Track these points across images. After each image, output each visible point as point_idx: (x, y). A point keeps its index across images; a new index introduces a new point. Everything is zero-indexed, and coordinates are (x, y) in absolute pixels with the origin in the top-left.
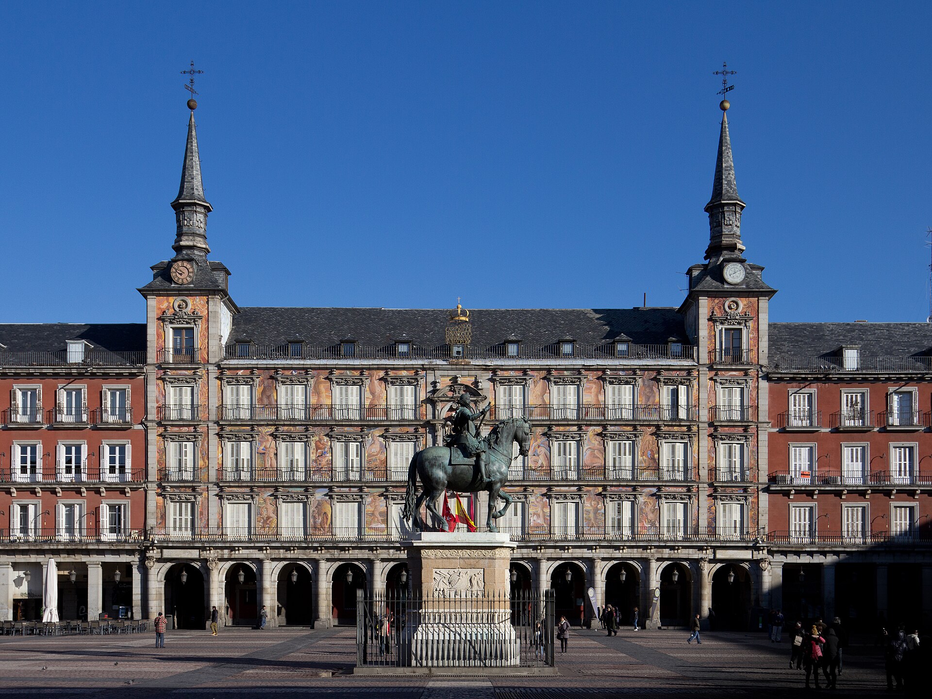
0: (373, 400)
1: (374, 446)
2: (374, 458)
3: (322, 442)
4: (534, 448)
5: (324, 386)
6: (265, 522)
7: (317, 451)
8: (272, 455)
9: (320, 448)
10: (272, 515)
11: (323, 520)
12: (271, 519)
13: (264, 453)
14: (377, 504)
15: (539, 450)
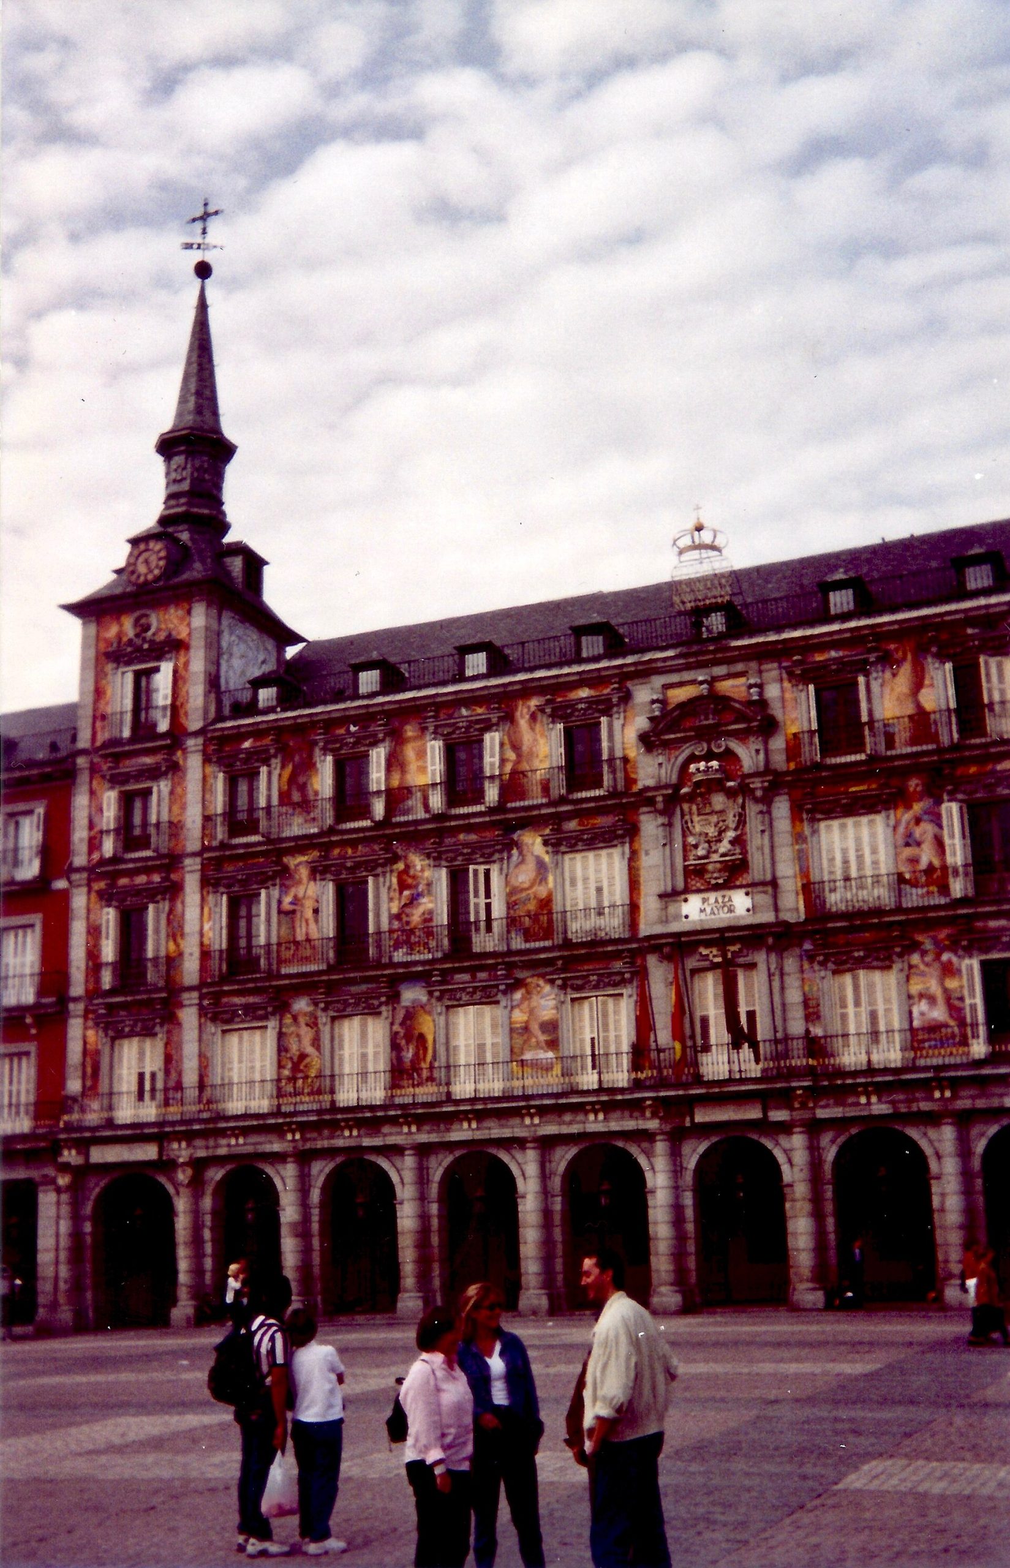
0: (518, 762)
1: (523, 867)
2: (524, 895)
3: (412, 872)
4: (907, 828)
5: (413, 748)
6: (295, 1068)
7: (401, 893)
8: (309, 914)
9: (409, 887)
10: (310, 1050)
11: (416, 1054)
12: (308, 1060)
13: (294, 912)
14: (534, 1004)
15: (918, 832)
